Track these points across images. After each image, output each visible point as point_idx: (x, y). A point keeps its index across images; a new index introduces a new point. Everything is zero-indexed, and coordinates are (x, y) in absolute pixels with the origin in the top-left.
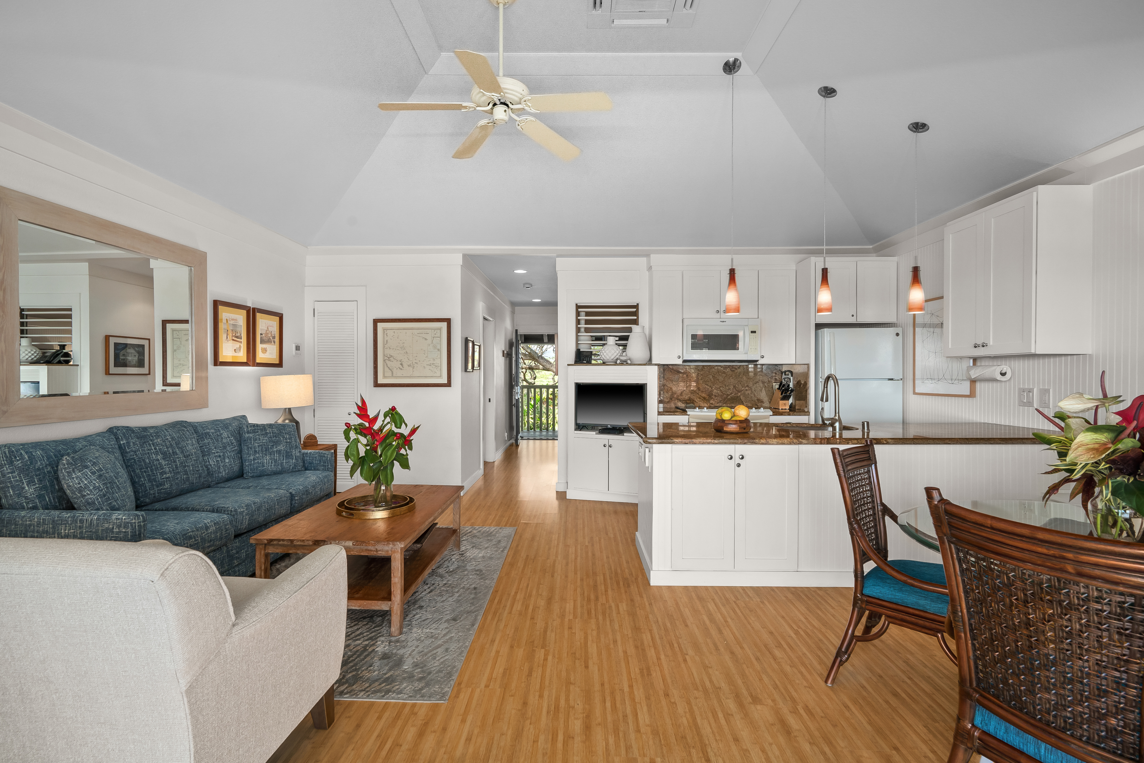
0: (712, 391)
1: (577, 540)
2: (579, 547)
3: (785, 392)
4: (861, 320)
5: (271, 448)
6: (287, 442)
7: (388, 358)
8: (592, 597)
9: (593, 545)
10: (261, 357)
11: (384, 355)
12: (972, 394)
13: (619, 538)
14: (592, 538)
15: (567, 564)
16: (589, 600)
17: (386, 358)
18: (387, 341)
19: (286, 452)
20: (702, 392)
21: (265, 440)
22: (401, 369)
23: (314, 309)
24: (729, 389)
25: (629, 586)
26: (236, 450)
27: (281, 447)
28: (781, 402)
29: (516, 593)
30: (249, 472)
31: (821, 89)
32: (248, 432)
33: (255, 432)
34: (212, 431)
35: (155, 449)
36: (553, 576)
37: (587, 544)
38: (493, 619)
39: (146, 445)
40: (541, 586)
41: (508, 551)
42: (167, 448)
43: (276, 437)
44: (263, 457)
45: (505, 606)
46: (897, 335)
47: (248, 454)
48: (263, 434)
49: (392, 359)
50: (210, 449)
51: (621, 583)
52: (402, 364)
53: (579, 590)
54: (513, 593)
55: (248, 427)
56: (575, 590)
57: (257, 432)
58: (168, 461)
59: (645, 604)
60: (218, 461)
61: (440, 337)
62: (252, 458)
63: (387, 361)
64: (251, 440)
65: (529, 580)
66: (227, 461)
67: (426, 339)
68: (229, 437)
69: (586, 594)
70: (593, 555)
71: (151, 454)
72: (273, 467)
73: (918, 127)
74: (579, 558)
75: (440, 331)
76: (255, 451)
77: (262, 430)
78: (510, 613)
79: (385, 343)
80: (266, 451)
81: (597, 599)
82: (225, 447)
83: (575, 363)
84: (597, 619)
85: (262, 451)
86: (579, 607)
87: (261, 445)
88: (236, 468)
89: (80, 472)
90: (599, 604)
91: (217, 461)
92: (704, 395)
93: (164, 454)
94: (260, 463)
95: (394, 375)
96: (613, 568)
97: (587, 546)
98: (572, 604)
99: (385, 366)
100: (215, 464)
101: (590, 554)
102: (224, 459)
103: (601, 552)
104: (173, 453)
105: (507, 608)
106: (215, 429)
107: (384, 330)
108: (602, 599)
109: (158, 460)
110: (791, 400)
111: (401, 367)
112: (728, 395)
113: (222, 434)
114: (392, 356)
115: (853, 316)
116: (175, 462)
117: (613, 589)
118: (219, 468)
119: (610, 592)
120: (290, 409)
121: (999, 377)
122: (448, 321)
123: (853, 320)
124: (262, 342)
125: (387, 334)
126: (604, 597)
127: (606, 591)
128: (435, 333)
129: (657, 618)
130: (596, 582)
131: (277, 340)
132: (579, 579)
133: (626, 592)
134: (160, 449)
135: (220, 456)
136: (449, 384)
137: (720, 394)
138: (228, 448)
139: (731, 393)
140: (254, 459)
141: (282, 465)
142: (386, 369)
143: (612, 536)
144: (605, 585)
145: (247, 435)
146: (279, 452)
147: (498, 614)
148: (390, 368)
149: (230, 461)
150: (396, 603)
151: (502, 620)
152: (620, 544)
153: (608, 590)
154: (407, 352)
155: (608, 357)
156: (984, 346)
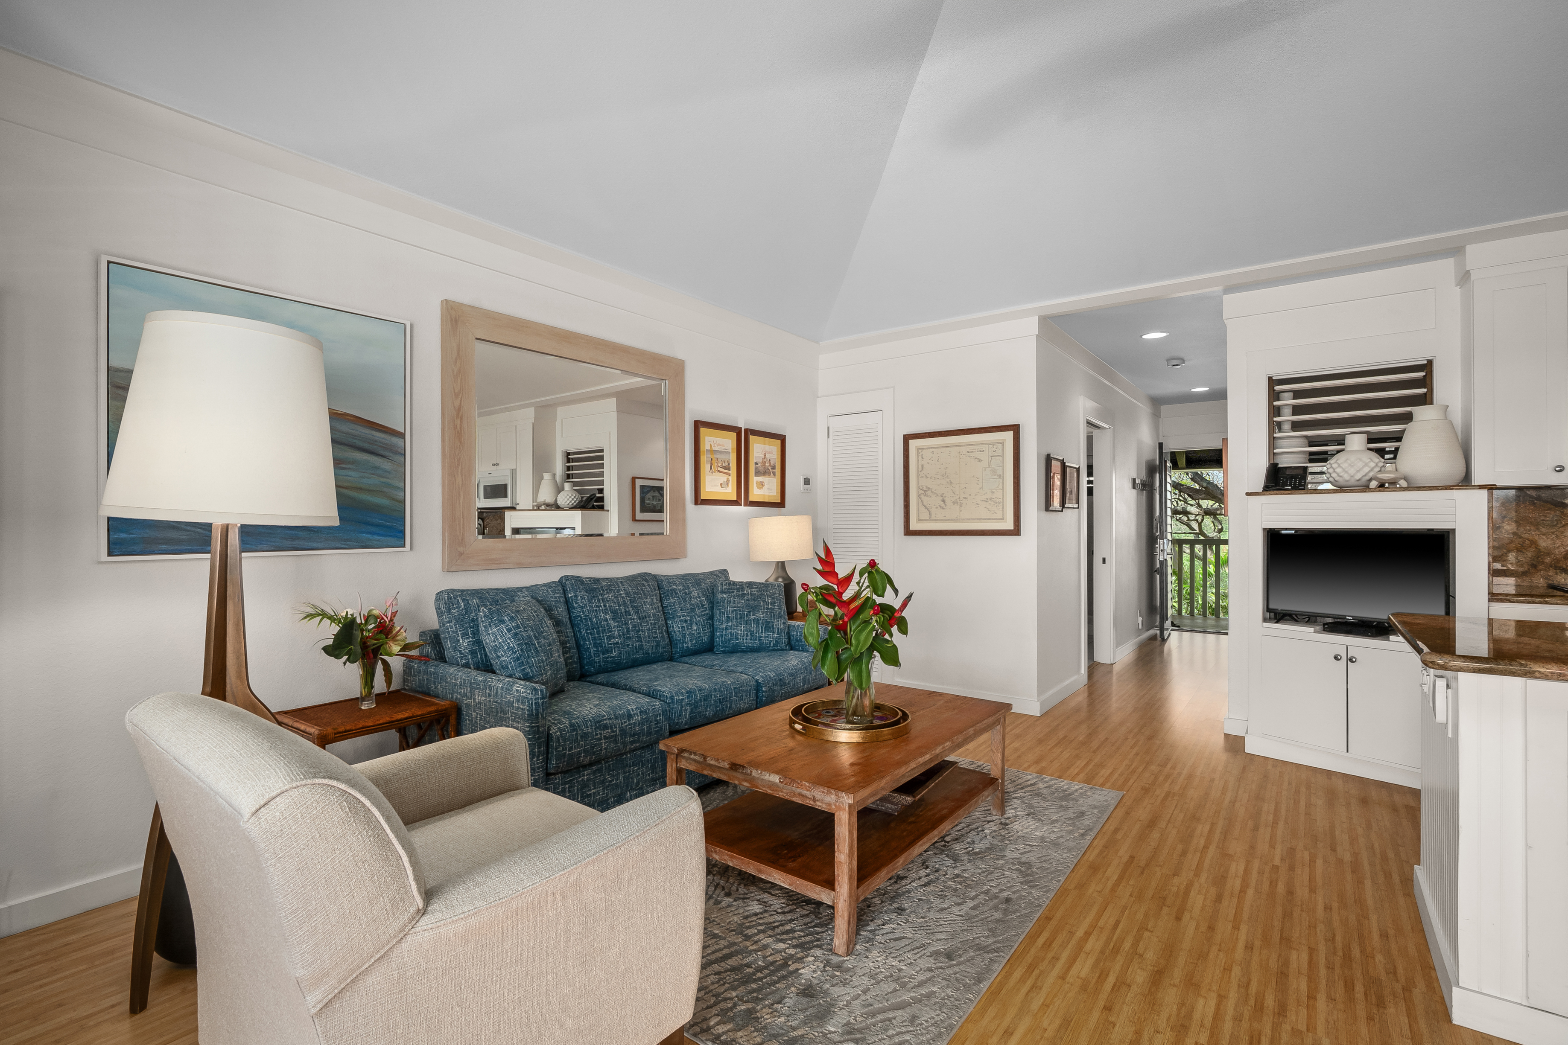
1: (1252, 847)
2: (1256, 864)
5: (747, 616)
6: (768, 608)
7: (924, 491)
8: (1270, 1001)
9: (1292, 868)
10: (756, 493)
11: (919, 488)
13: (1367, 867)
14: (1292, 851)
15: (1219, 898)
16: (1259, 1008)
17: (921, 492)
18: (922, 466)
19: (766, 622)
21: (740, 603)
22: (943, 509)
23: (829, 428)
25: (1381, 1003)
26: (707, 614)
27: (760, 615)
29: (1088, 934)
30: (720, 646)
32: (722, 592)
33: (729, 592)
34: (680, 587)
35: (605, 606)
36: (1178, 918)
37: (1277, 862)
38: (1022, 980)
39: (595, 600)
40: (1146, 934)
41: (1095, 838)
42: (619, 606)
43: (755, 601)
44: (737, 626)
45: (1056, 958)
47: (720, 621)
48: (739, 596)
49: (929, 492)
50: (675, 611)
51: (1359, 988)
52: (943, 501)
53: (1236, 971)
54: (1080, 933)
55: (722, 585)
56: (1228, 969)
57: (733, 592)
58: (618, 622)
60: (684, 627)
61: (1002, 456)
62: (724, 626)
63: (923, 498)
64: (724, 602)
65: (1123, 912)
66: (695, 627)
67: (980, 460)
68: (700, 597)
69: (1253, 989)
70: (1290, 892)
71: (599, 612)
72: (748, 641)
74: (1250, 892)
75: (1003, 445)
76: (728, 618)
77: (738, 590)
78: (1063, 977)
79: (920, 469)
80: (741, 618)
81: (1282, 1010)
82: (693, 610)
83: (1264, 490)
85: (736, 619)
86: (1228, 1018)
87: (735, 610)
88: (706, 639)
90: (1286, 1027)
91: (682, 627)
93: (614, 612)
94: (733, 635)
95: (933, 517)
96: (1339, 938)
97: (1275, 868)
98: (1212, 1003)
99: (920, 504)
100: (679, 631)
101: (1281, 888)
102: (691, 625)
103: (1312, 890)
104: (625, 612)
105: (1059, 965)
106: (684, 586)
107: (919, 449)
108: (1297, 1018)
109: (607, 620)
111: (943, 505)
113: (690, 592)
114: (929, 489)
116: (626, 624)
117: (1331, 999)
118: (684, 636)
119: (1321, 1003)
120: (783, 563)
122: (1015, 429)
124: (758, 473)
125: (922, 456)
126: (1304, 1012)
127: (1312, 997)
128: (994, 449)
130: (1286, 963)
131: (778, 470)
132: (1241, 945)
133: (1370, 1018)
134: (610, 607)
135: (686, 621)
136: (1016, 531)
138: (697, 611)
140: (726, 629)
141: (760, 640)
142: (922, 508)
143: (1347, 857)
144: (1310, 980)
145: (721, 596)
146: (757, 621)
147: (1036, 972)
148: (927, 506)
149: (699, 629)
150: (842, 898)
151: (1041, 988)
152: (1368, 883)
153: (1318, 996)
154: (951, 482)
155: (1347, 477)
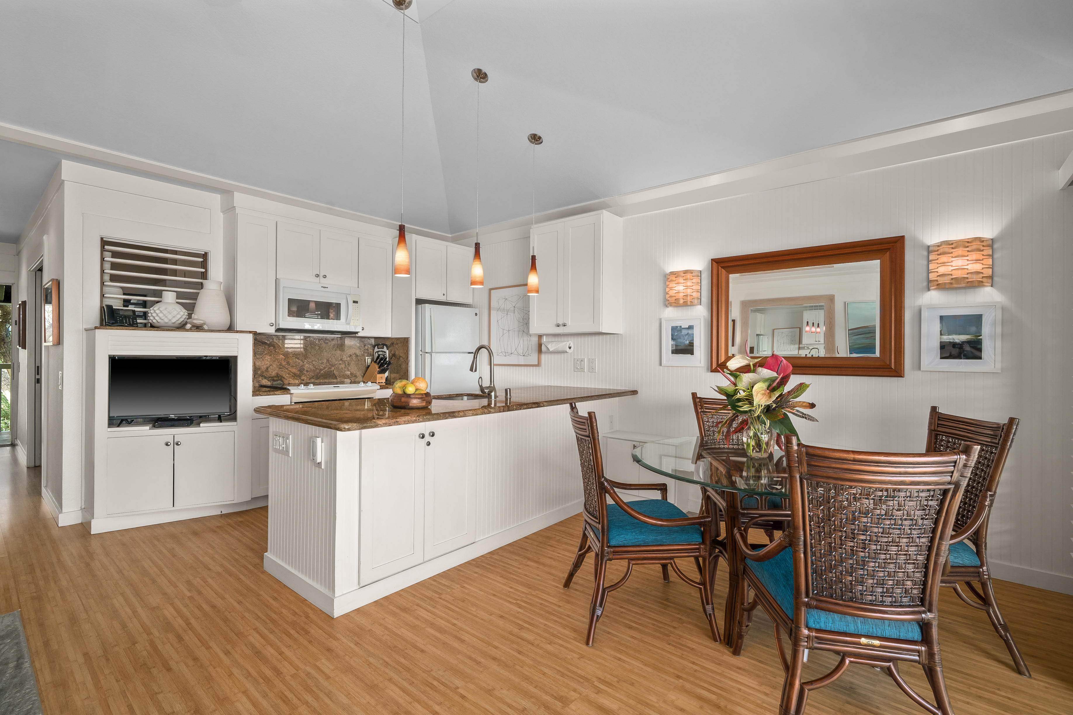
0: (303, 365)
1: (165, 594)
2: (178, 603)
3: (383, 364)
4: (451, 299)
8: (268, 672)
9: (200, 593)
12: (538, 365)
13: (233, 569)
14: (188, 582)
15: (180, 638)
16: (267, 680)
20: (292, 366)
24: (322, 363)
25: (307, 632)
28: (379, 376)
31: (474, 70)
36: (169, 669)
37: (188, 594)
40: (160, 697)
46: (476, 314)
51: (293, 632)
53: (235, 671)
56: (231, 675)
59: (350, 647)
65: (125, 696)
69: (254, 673)
70: (214, 607)
73: (535, 139)
74: (193, 621)
81: (277, 671)
83: (101, 324)
84: (307, 703)
86: (261, 700)
90: (288, 678)
92: (294, 370)
96: (260, 614)
97: (191, 598)
98: (245, 699)
101: (206, 607)
103: (223, 598)
108: (287, 669)
110: (387, 374)
112: (321, 370)
115: (444, 295)
117: (288, 647)
119: (288, 653)
121: (568, 350)
123: (443, 299)
126: (286, 663)
127: (281, 653)
129: (382, 659)
130: (253, 647)
132: (222, 655)
133: (310, 642)
137: (313, 368)
139: (325, 368)
143: (220, 570)
144: (272, 645)
152: (242, 577)
153: (283, 650)
156: (565, 326)
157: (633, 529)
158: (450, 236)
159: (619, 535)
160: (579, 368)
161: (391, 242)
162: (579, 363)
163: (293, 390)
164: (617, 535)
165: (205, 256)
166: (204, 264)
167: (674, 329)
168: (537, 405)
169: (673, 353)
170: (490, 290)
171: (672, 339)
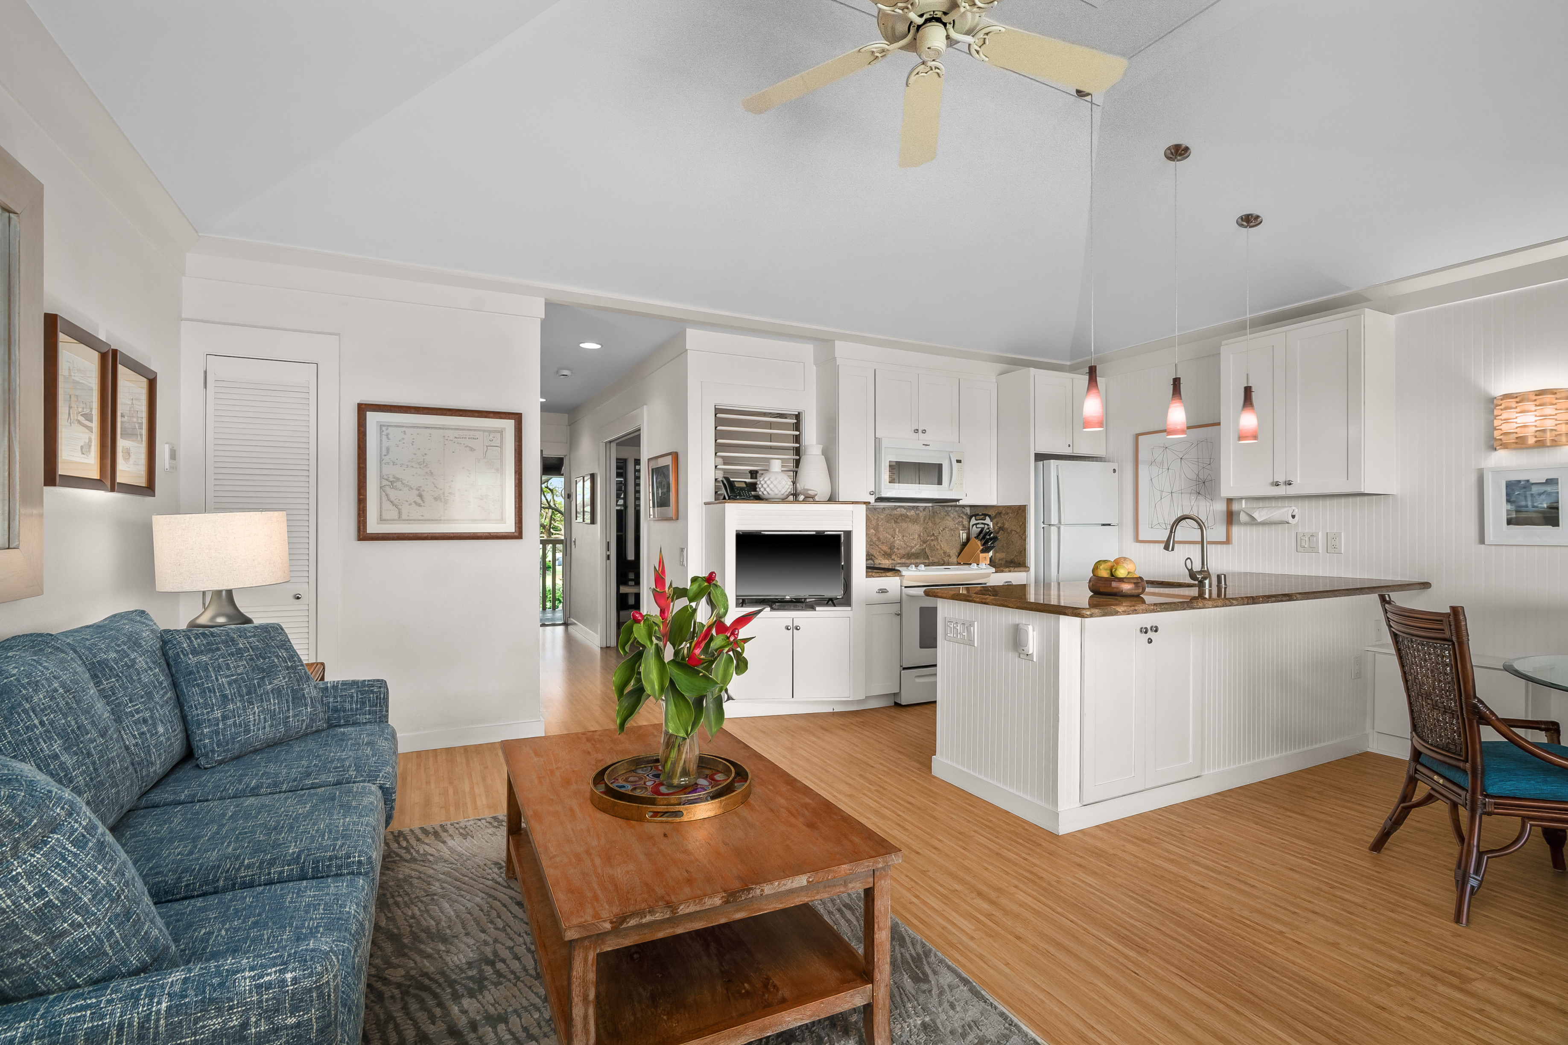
0: (894, 542)
3: (987, 540)
4: (1079, 451)
5: (259, 686)
6: (288, 668)
7: (390, 483)
8: (1027, 875)
9: (882, 787)
10: (122, 469)
11: (382, 477)
12: (1228, 541)
13: (898, 770)
14: (863, 777)
16: (1033, 882)
17: (385, 482)
18: (388, 449)
19: (293, 690)
20: (883, 543)
21: (241, 667)
22: (420, 505)
23: (205, 372)
24: (913, 539)
25: (1039, 844)
26: (170, 698)
27: (281, 681)
28: (982, 555)
30: (213, 751)
31: (1169, 148)
32: (195, 652)
33: (213, 651)
34: (113, 655)
35: (42, 723)
37: (871, 787)
39: (19, 715)
42: (65, 716)
43: (264, 659)
44: (244, 709)
46: (1114, 471)
47: (206, 705)
48: (232, 654)
49: (398, 484)
50: (119, 704)
51: (1019, 841)
52: (420, 496)
53: (987, 866)
55: (189, 638)
56: (987, 869)
57: (218, 649)
58: (76, 754)
59: (1103, 867)
60: (143, 733)
61: (501, 447)
62: (218, 714)
63: (388, 489)
64: (206, 669)
66: (161, 730)
67: (472, 449)
68: (151, 669)
69: (1012, 873)
70: (910, 804)
71: (37, 740)
72: (267, 729)
73: (1249, 221)
74: (901, 814)
75: (502, 435)
76: (224, 697)
77: (225, 643)
79: (384, 453)
80: (249, 693)
82: (150, 695)
85: (242, 696)
87: (235, 681)
88: (177, 747)
89: (36, 847)
90: (1052, 883)
91: (142, 734)
92: (885, 548)
93: (63, 735)
94: (240, 726)
95: (404, 516)
96: (966, 818)
97: (878, 792)
99: (384, 498)
100: (136, 745)
101: (903, 803)
102: (155, 726)
103: (912, 796)
104: (78, 728)
106: (117, 652)
107: (381, 426)
108: (1046, 876)
109: (56, 757)
110: (991, 554)
111: (419, 500)
112: (912, 547)
113: (133, 661)
114: (398, 479)
115: (1069, 446)
116: (89, 754)
117: (1027, 854)
118: (148, 752)
119: (1034, 861)
121: (1290, 520)
122: (518, 418)
123: (1068, 451)
124: (124, 433)
125: (387, 435)
126: (1038, 869)
127: (1026, 860)
128: (491, 437)
130: (988, 848)
131: (145, 431)
132: (960, 849)
133: (1049, 854)
134: (52, 723)
135: (145, 721)
136: (518, 535)
137: (904, 546)
138: (157, 698)
139: (916, 545)
140: (225, 718)
141: (286, 723)
142: (387, 505)
143: (883, 768)
144: (1008, 850)
145: (192, 660)
146: (278, 691)
148: (396, 502)
149: (167, 729)
152: (914, 779)
153: (1023, 856)
154: (432, 473)
155: (776, 492)
156: (1290, 484)
157: (1529, 775)
158: (1069, 363)
159: (1503, 781)
160: (1306, 546)
161: (994, 380)
162: (1307, 539)
163: (905, 572)
164: (1500, 781)
165: (798, 417)
166: (797, 426)
167: (1511, 486)
168: (1288, 597)
169: (1510, 522)
170: (1138, 435)
171: (1508, 501)
